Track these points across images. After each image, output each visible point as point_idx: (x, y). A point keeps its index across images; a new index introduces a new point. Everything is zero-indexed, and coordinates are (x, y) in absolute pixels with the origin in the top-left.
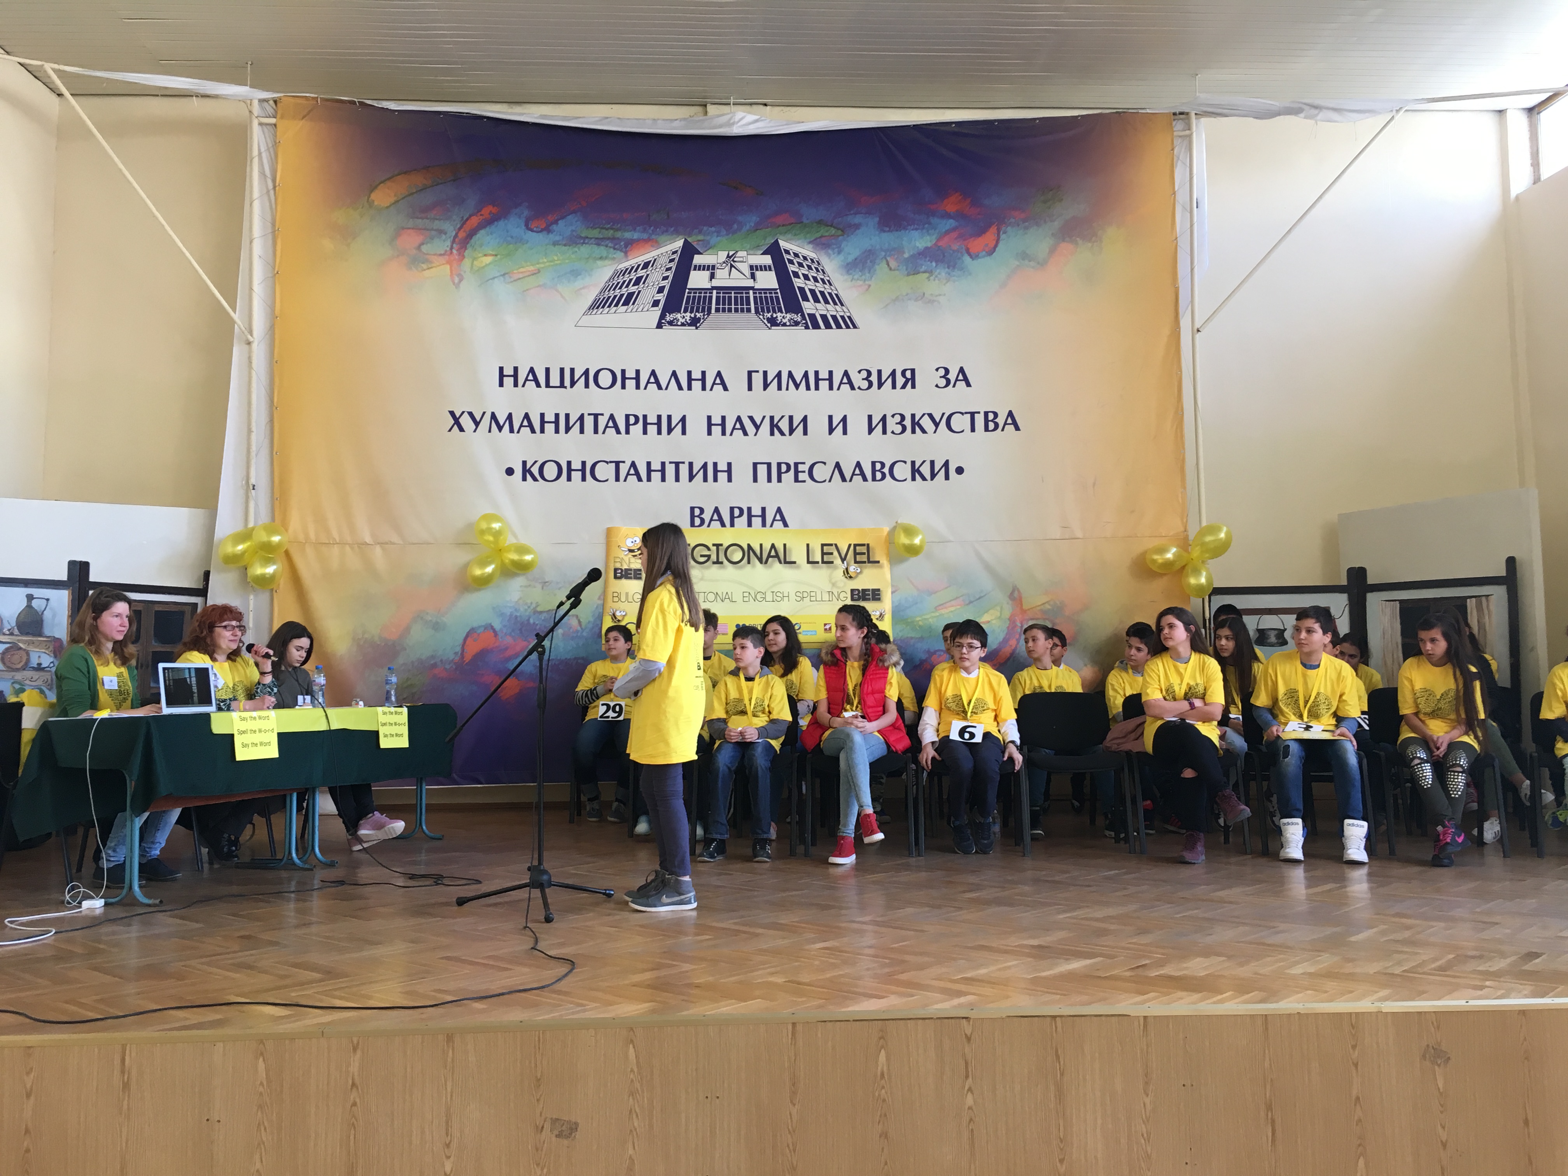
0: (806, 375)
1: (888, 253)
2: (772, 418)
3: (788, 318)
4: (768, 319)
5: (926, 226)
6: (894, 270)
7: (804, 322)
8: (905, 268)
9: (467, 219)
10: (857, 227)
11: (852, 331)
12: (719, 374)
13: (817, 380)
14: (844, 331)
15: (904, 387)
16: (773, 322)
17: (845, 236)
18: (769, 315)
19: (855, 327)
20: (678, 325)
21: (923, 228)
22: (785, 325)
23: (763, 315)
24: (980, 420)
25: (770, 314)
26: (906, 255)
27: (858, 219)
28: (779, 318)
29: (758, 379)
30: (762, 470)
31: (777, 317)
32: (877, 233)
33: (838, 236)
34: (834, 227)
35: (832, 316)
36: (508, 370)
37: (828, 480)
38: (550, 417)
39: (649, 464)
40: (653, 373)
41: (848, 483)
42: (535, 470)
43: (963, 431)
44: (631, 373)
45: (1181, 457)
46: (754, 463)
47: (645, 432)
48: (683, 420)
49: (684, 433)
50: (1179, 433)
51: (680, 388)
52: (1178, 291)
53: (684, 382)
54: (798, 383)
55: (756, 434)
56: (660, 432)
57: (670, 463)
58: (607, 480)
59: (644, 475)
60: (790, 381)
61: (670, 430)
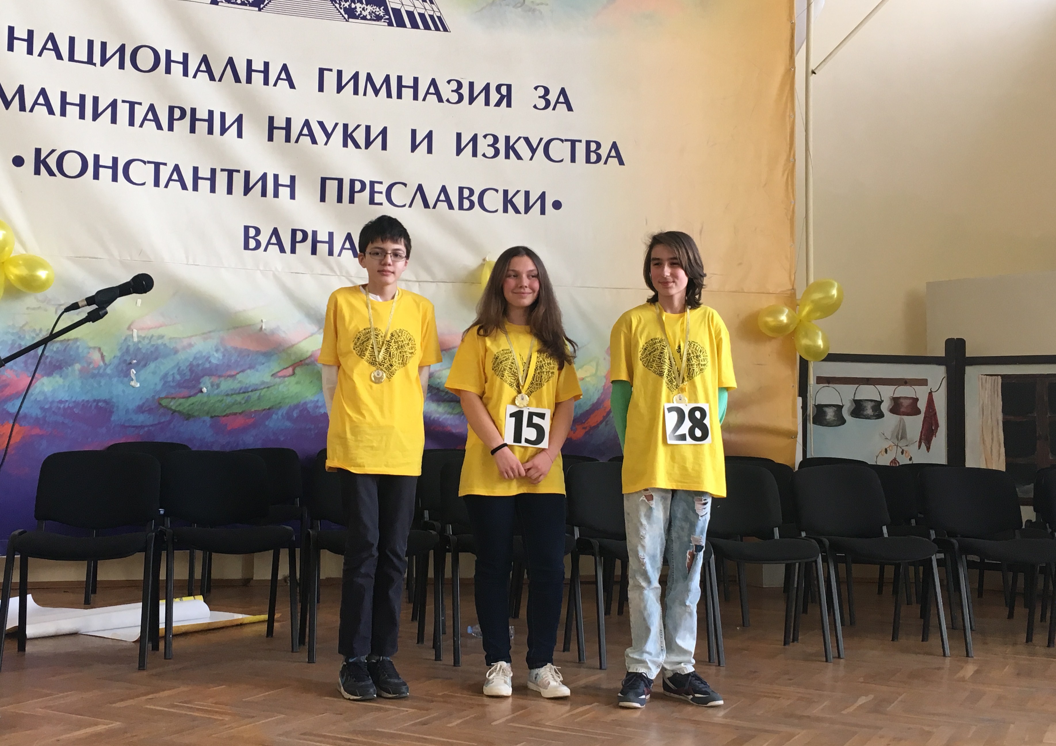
0: (387, 79)
2: (346, 126)
3: (368, 11)
4: (345, 9)
7: (387, 17)
11: (442, 33)
12: (285, 68)
13: (400, 86)
14: (433, 33)
15: (498, 104)
16: (351, 14)
18: (347, 5)
19: (445, 30)
20: (237, 4)
22: (364, 18)
23: (340, 4)
24: (581, 149)
25: (348, 3)
28: (359, 10)
29: (330, 79)
30: (332, 187)
31: (356, 8)
35: (419, 14)
36: (20, 33)
37: (408, 205)
38: (73, 98)
39: (196, 170)
40: (205, 59)
41: (431, 210)
42: (52, 162)
43: (562, 161)
44: (177, 56)
45: (791, 210)
46: (322, 178)
47: (193, 130)
48: (239, 120)
49: (240, 135)
50: (790, 183)
51: (237, 80)
52: (794, 26)
53: (242, 73)
54: (378, 88)
55: (326, 144)
56: (210, 131)
57: (222, 170)
58: (144, 184)
59: (189, 182)
60: (369, 85)
61: (223, 130)
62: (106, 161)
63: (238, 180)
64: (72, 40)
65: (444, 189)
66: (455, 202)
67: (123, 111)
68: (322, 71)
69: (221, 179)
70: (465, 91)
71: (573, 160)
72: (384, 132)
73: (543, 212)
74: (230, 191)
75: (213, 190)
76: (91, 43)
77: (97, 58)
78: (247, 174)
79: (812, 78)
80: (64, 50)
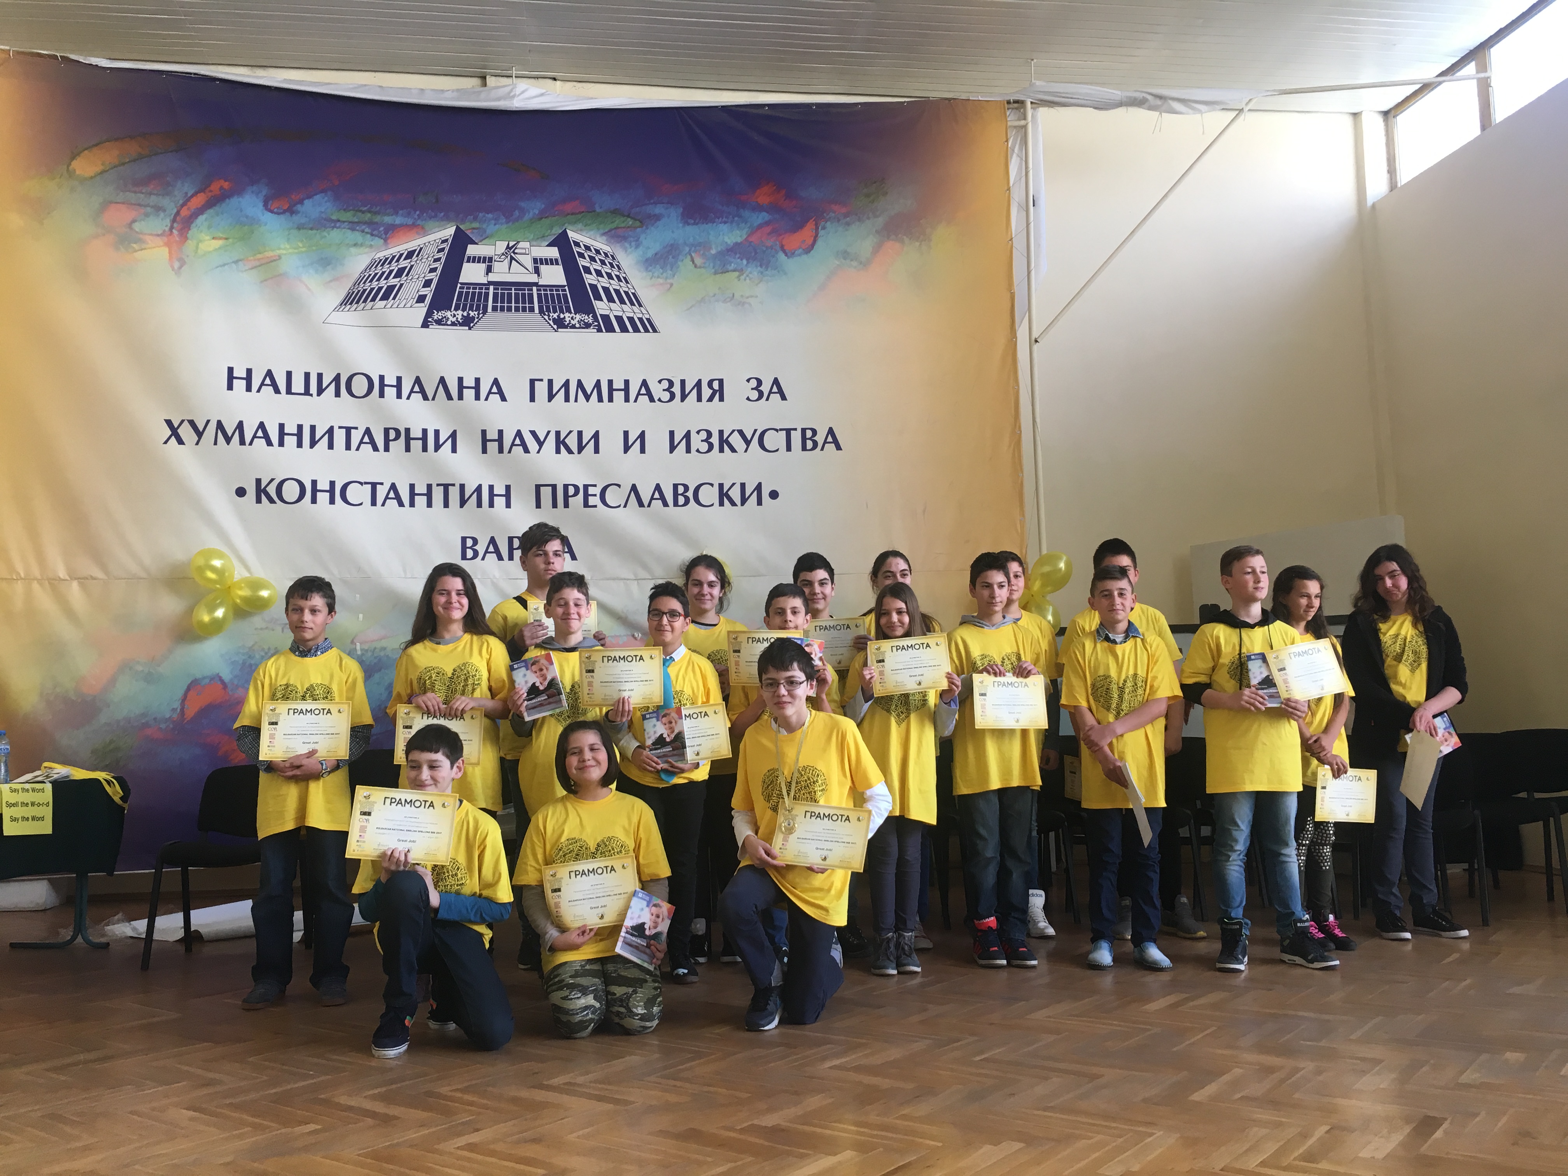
0: (598, 384)
1: (693, 249)
2: (558, 433)
3: (577, 319)
4: (554, 320)
5: (736, 219)
6: (700, 267)
7: (596, 324)
8: (712, 265)
9: (192, 196)
10: (657, 218)
11: (651, 335)
12: (496, 382)
13: (611, 390)
14: (642, 335)
15: (710, 399)
16: (560, 324)
17: (644, 227)
18: (555, 316)
19: (655, 331)
20: (448, 325)
21: (732, 222)
22: (574, 327)
23: (549, 316)
24: (796, 437)
25: (557, 314)
26: (713, 252)
27: (658, 209)
28: (567, 319)
29: (541, 389)
30: (546, 493)
31: (565, 317)
32: (681, 225)
33: (636, 228)
34: (632, 218)
35: (628, 318)
36: (240, 372)
37: (623, 505)
38: (291, 428)
39: (412, 487)
40: (418, 381)
41: (646, 509)
42: (272, 490)
43: (777, 450)
44: (390, 380)
45: (1020, 482)
46: (536, 485)
47: (408, 449)
48: (453, 436)
49: (454, 450)
50: (1016, 454)
51: (449, 397)
52: (1014, 296)
53: (454, 391)
54: (589, 393)
55: (538, 452)
56: (425, 449)
57: (438, 485)
58: (361, 504)
59: (406, 499)
60: (580, 392)
61: (437, 447)
62: (323, 485)
63: (454, 493)
64: (289, 374)
65: (658, 488)
66: (670, 499)
67: (340, 437)
68: (532, 382)
69: (438, 495)
70: (677, 389)
71: (789, 449)
72: (596, 436)
73: (760, 503)
74: (446, 505)
75: (429, 505)
76: (307, 376)
77: (313, 389)
78: (462, 487)
79: (1036, 347)
80: (282, 385)
